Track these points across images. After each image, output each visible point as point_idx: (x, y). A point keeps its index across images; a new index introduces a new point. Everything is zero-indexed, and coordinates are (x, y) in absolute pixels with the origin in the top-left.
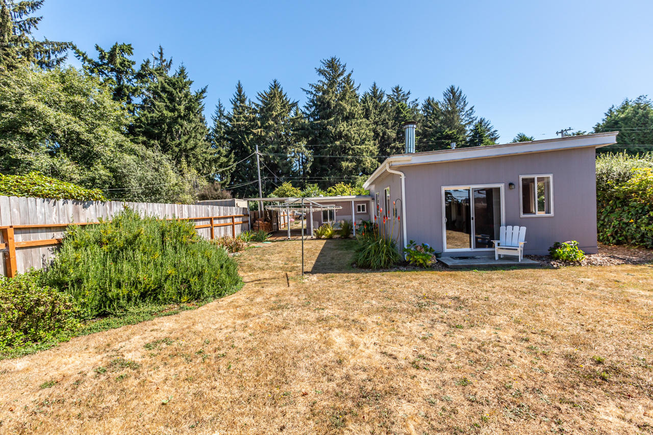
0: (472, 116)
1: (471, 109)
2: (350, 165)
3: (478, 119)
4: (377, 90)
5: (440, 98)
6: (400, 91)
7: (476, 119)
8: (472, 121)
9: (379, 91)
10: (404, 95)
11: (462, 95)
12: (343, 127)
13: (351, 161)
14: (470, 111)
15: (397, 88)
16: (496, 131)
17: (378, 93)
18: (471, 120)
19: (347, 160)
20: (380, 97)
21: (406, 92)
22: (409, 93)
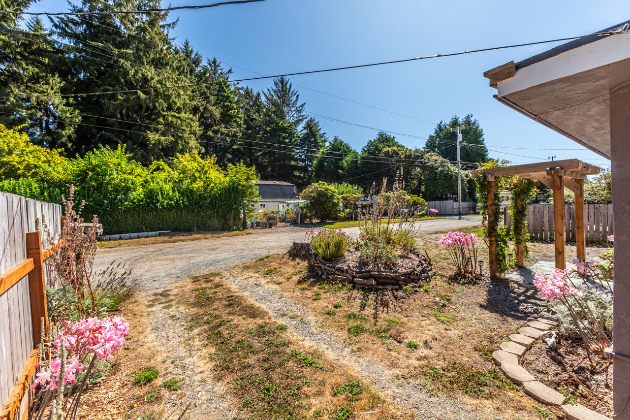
0: (302, 114)
1: (302, 106)
2: (163, 138)
3: (309, 118)
4: (192, 51)
5: (264, 89)
6: (218, 66)
7: (306, 118)
8: (302, 120)
9: (195, 53)
10: (222, 73)
11: (292, 89)
12: (150, 71)
13: (163, 134)
14: (301, 108)
15: (214, 62)
16: (325, 133)
17: (193, 56)
18: (301, 118)
19: (157, 131)
20: (197, 62)
21: (225, 70)
22: (230, 71)
